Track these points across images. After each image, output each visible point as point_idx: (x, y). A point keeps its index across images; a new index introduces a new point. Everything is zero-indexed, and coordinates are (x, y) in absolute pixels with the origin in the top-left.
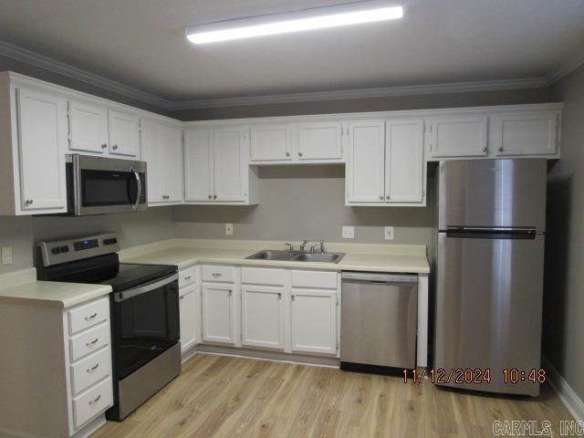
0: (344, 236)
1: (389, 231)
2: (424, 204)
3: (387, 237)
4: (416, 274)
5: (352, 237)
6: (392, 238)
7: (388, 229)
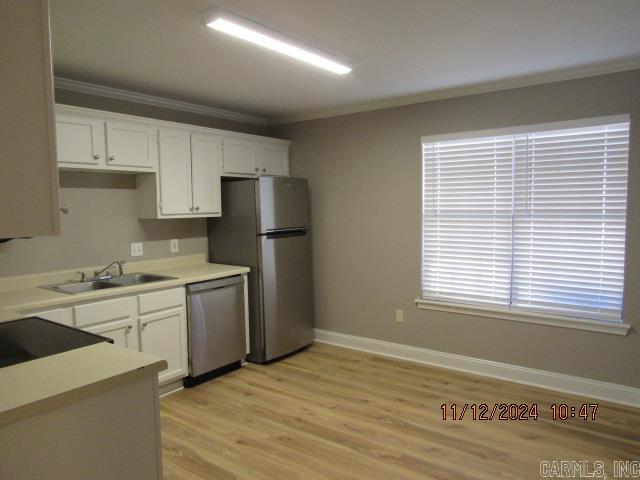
0: (133, 254)
1: (174, 243)
2: (220, 215)
3: (173, 250)
4: (239, 275)
5: (141, 253)
6: (177, 251)
7: (174, 242)
